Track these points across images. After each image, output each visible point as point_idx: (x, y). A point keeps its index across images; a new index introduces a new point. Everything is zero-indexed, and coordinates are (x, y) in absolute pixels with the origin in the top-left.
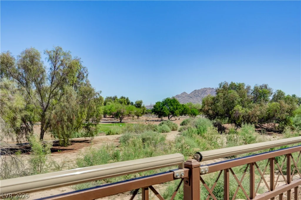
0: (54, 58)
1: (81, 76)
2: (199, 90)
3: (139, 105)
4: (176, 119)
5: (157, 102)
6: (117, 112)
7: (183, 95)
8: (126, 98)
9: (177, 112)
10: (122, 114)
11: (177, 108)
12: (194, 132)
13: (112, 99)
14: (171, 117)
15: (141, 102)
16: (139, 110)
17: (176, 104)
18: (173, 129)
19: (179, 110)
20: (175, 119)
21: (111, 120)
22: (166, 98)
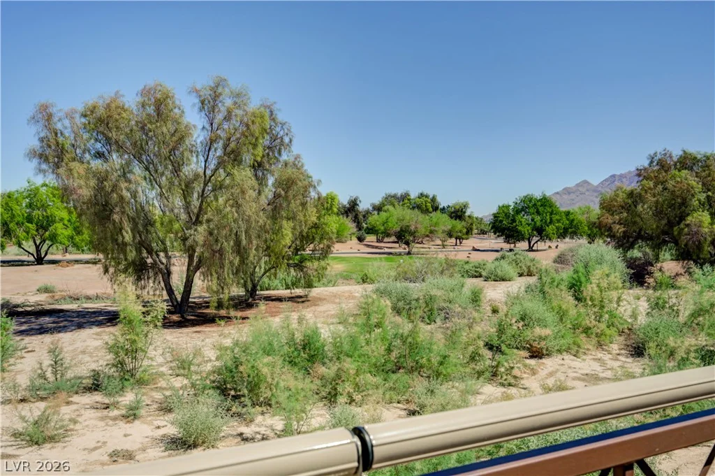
0: (209, 104)
1: (276, 146)
2: (621, 176)
3: (458, 214)
4: (550, 247)
5: (501, 205)
6: (401, 230)
7: (580, 189)
8: (431, 196)
9: (550, 229)
10: (413, 234)
11: (551, 219)
12: (555, 284)
13: (398, 198)
14: (536, 242)
15: (466, 206)
16: (459, 225)
17: (549, 210)
18: (529, 271)
19: (557, 225)
20: (547, 247)
21: (391, 248)
22: (525, 195)
